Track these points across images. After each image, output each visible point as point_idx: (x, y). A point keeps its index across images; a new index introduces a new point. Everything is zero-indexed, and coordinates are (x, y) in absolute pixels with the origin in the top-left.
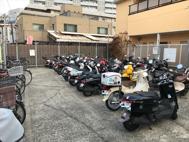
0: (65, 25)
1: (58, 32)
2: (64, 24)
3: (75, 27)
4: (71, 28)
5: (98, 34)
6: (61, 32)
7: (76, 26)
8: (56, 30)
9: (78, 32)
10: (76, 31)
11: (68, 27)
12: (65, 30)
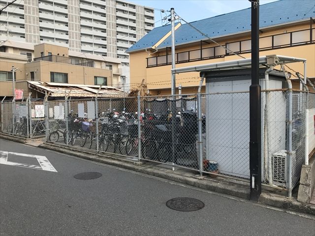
0: (52, 74)
1: (43, 83)
2: (51, 72)
3: (65, 77)
4: (60, 78)
5: (95, 85)
6: (48, 83)
7: (66, 75)
8: (40, 80)
9: (69, 82)
10: (67, 82)
11: (55, 76)
12: (52, 80)
